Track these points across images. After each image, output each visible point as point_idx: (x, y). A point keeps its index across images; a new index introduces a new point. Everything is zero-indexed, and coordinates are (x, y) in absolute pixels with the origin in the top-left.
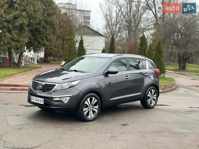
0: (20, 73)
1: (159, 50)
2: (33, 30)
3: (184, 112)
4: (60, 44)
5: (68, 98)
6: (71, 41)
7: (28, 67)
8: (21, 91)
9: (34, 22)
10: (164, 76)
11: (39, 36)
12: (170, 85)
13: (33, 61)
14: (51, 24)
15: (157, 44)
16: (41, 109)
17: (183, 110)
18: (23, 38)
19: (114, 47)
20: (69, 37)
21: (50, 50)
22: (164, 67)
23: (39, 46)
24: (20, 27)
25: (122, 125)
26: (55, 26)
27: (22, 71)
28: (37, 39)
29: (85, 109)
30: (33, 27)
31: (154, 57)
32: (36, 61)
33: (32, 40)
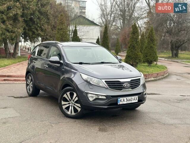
0: (14, 63)
1: (151, 38)
2: (27, 21)
3: (175, 101)
4: (55, 34)
6: (63, 30)
7: (23, 57)
8: (13, 82)
9: (28, 13)
10: (156, 64)
11: (34, 27)
12: (162, 73)
13: (29, 51)
14: (45, 14)
15: (149, 33)
17: (175, 99)
18: (17, 29)
19: (108, 36)
20: (60, 27)
22: (156, 55)
23: (34, 36)
24: (13, 18)
26: (49, 16)
27: (17, 62)
28: (31, 29)
30: (27, 18)
31: (147, 45)
33: (27, 31)
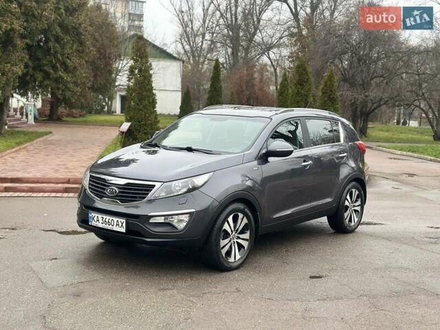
1: (330, 95)
2: (33, 46)
4: (86, 77)
5: (186, 218)
8: (29, 194)
9: (37, 28)
11: (48, 61)
13: (25, 117)
16: (103, 241)
18: (12, 66)
19: (221, 87)
21: (63, 91)
24: (3, 40)
25: (312, 277)
26: (83, 37)
28: (41, 66)
29: (223, 243)
30: (33, 40)
32: (31, 118)
33: (31, 70)
